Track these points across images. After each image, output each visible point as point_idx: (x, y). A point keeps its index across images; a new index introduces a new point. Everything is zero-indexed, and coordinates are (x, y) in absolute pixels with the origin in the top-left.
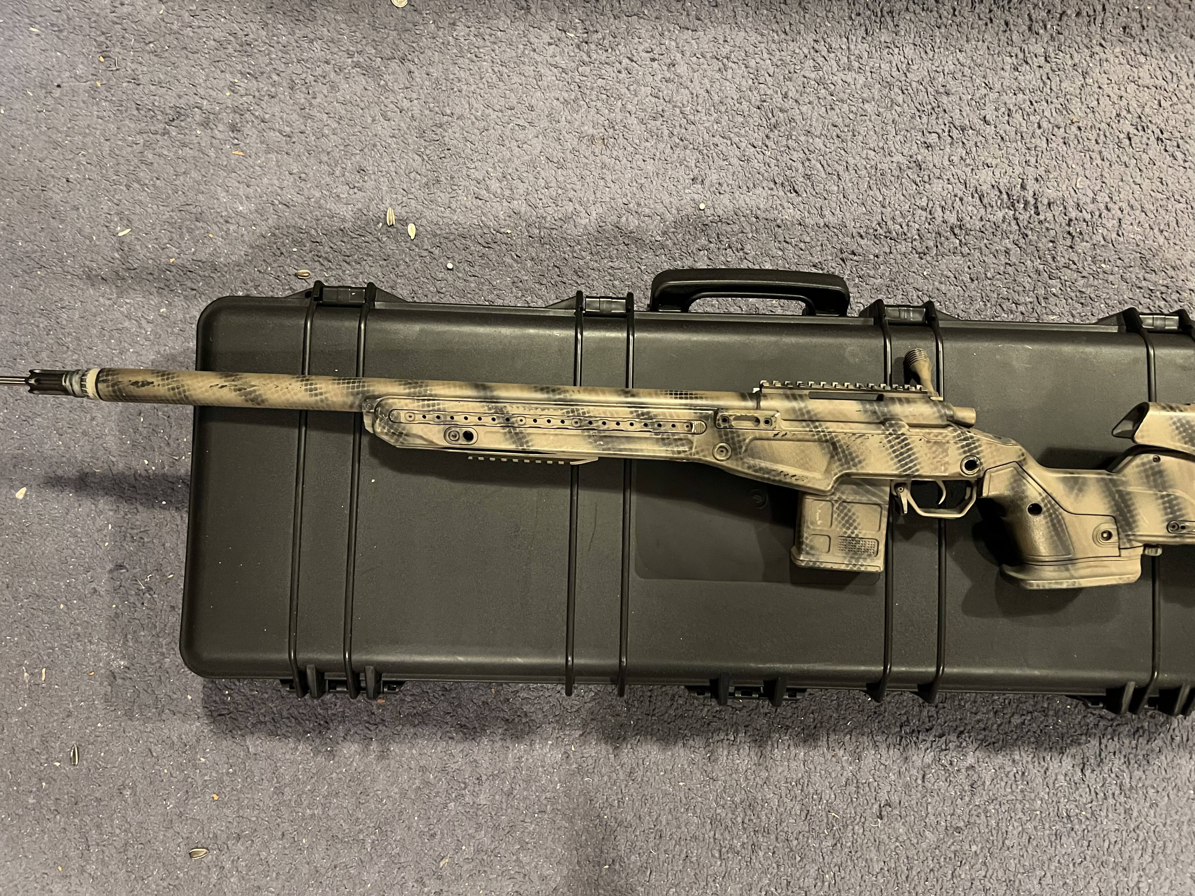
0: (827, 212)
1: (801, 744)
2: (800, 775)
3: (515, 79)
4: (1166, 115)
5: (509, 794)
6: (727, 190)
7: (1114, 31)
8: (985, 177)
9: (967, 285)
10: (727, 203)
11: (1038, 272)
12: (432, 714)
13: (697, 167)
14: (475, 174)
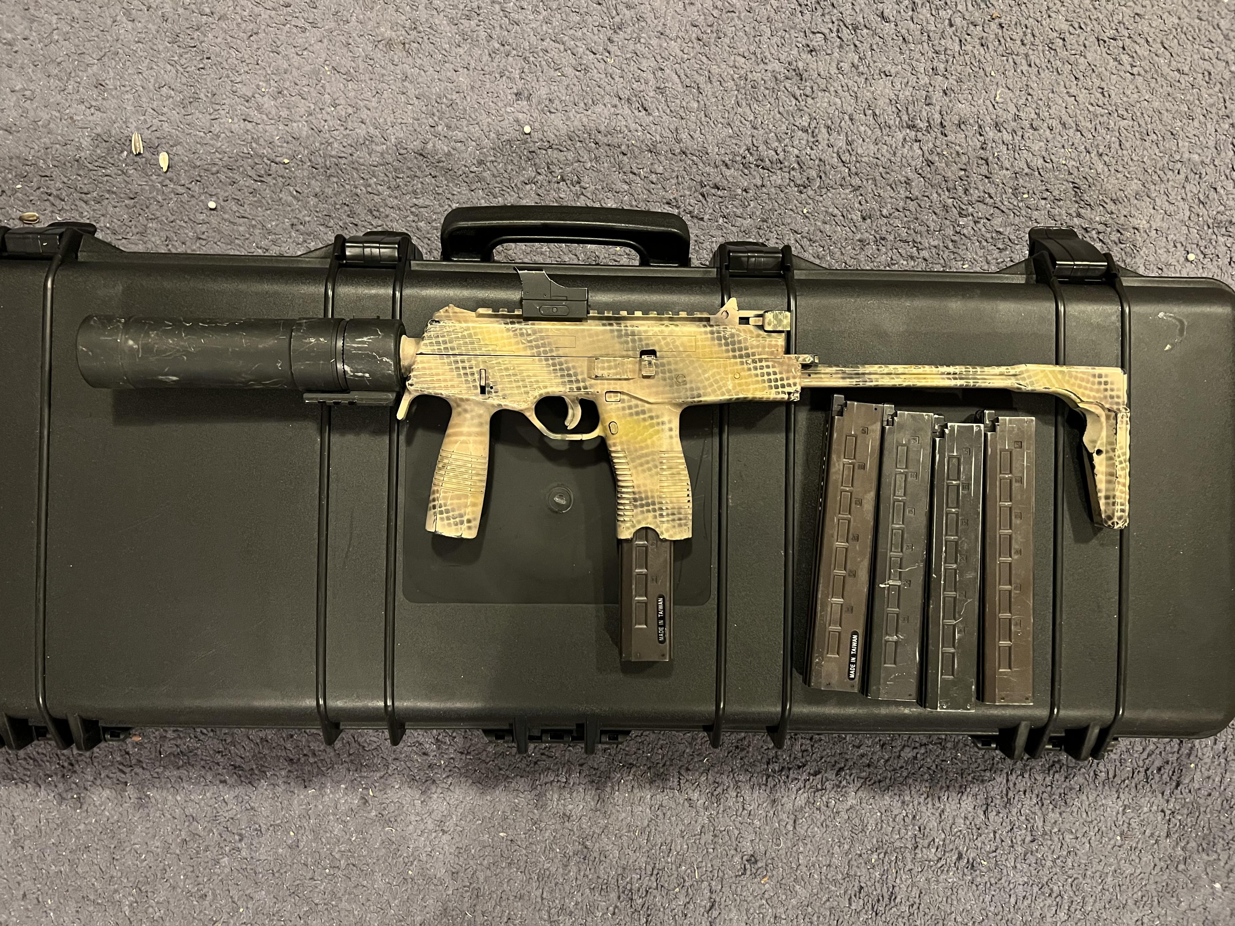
0: (684, 136)
1: (647, 786)
6: (560, 108)
8: (882, 89)
9: (858, 224)
10: (560, 125)
11: (946, 208)
12: (199, 752)
13: (521, 78)
14: (243, 90)
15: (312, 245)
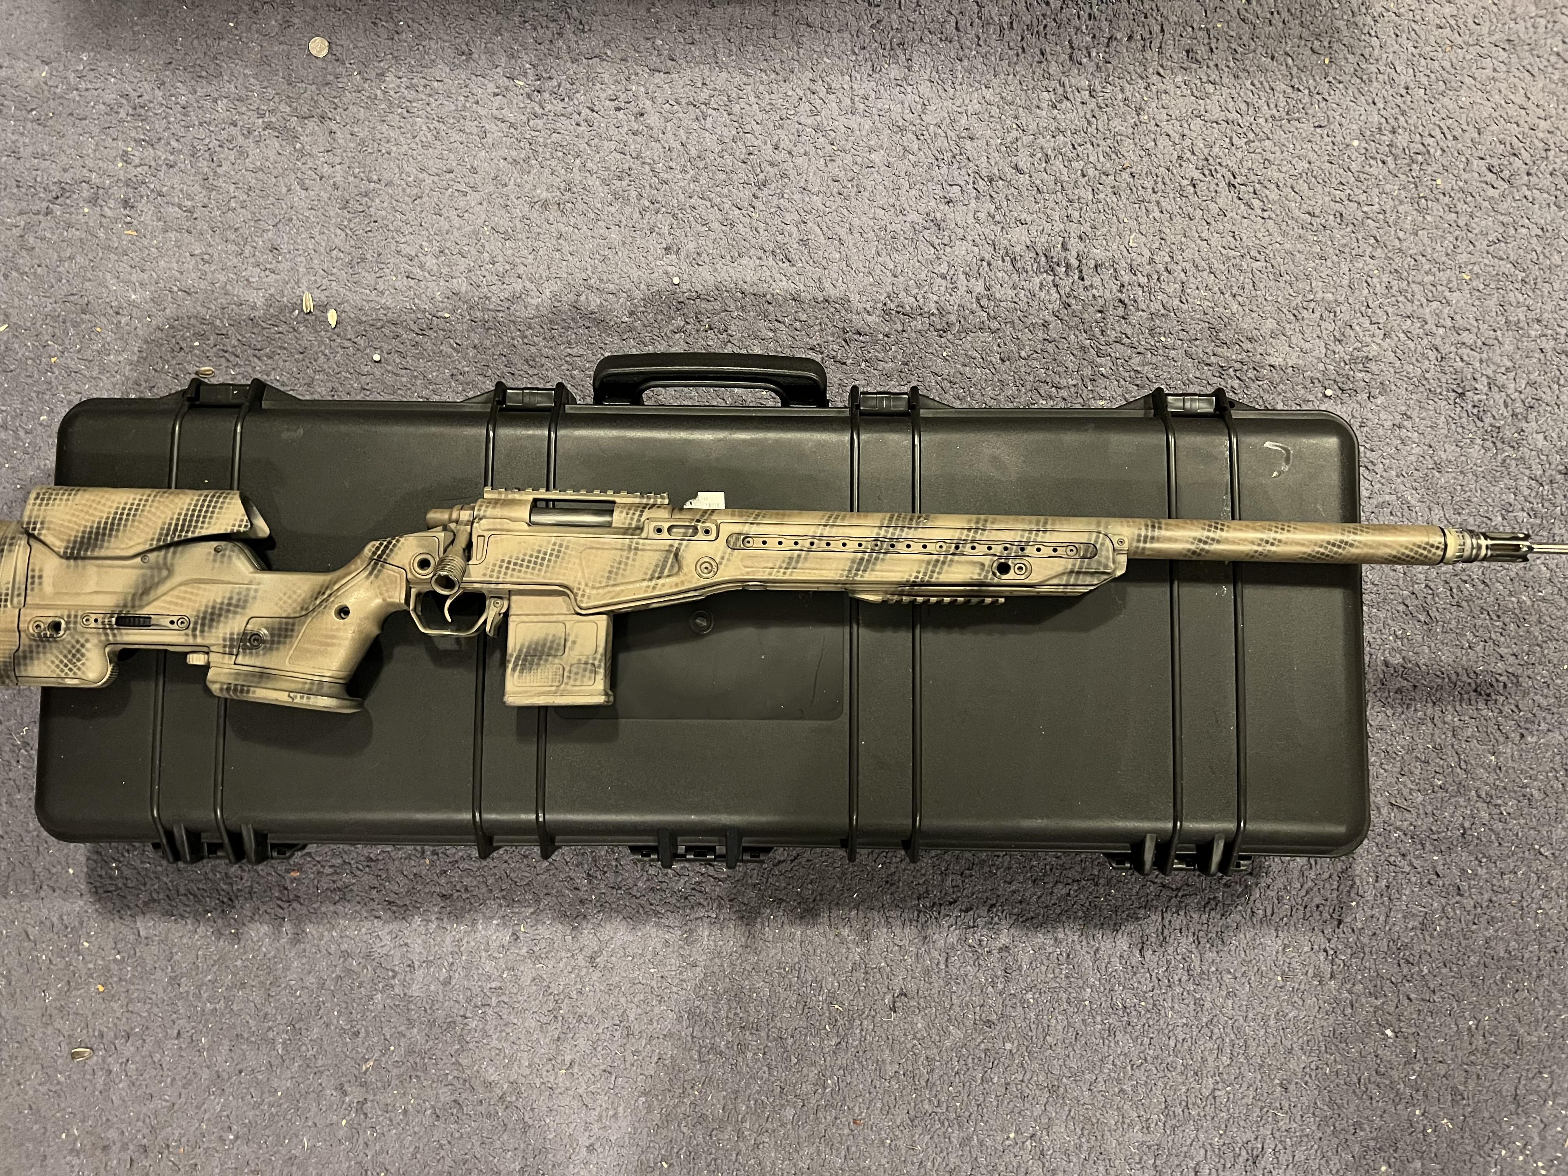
0: (827, 284)
1: (798, 921)
2: (796, 960)
3: (456, 136)
4: (1239, 154)
5: (447, 982)
6: (707, 260)
7: (1175, 56)
8: (1019, 236)
9: (997, 366)
10: (708, 276)
11: (1083, 348)
12: (355, 888)
13: (670, 234)
14: (406, 250)
15: (471, 394)
